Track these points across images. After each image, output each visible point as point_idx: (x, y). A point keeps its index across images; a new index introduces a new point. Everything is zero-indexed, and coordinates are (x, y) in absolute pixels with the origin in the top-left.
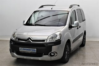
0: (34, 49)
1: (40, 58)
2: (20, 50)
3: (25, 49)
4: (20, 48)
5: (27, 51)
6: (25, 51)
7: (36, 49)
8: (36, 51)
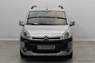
0: (52, 46)
1: (58, 54)
2: (38, 48)
3: (43, 47)
4: (38, 46)
5: (46, 48)
6: (44, 48)
7: (55, 46)
8: (54, 48)
